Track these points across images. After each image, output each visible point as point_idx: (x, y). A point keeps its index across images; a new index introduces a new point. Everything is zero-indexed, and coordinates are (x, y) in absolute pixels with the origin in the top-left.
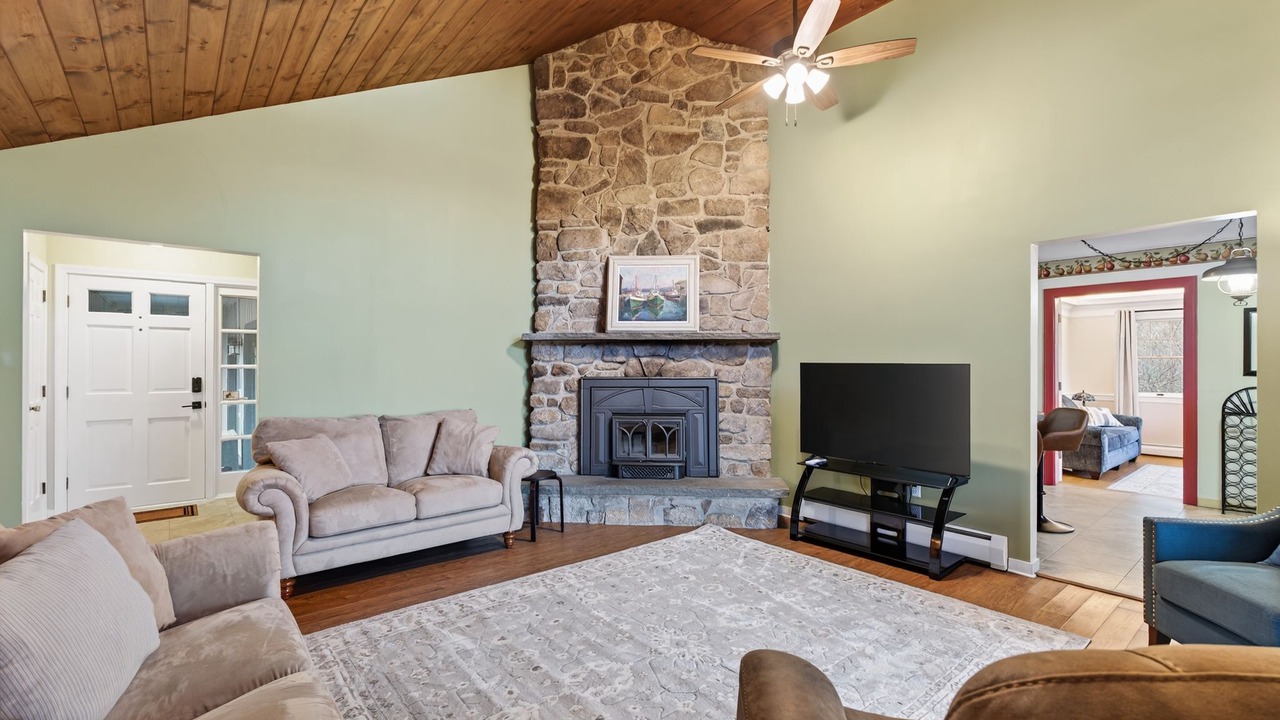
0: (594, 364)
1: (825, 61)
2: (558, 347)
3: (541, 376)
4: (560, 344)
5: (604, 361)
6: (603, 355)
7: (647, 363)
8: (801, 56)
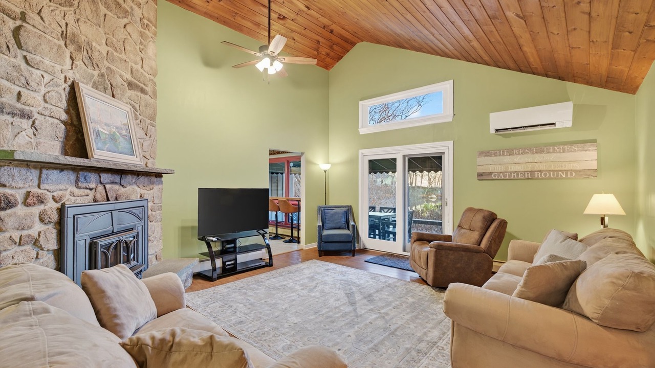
0: (69, 190)
1: (281, 59)
2: (33, 171)
3: (12, 207)
4: (35, 168)
5: (78, 187)
6: (77, 181)
7: (110, 189)
8: (271, 55)
